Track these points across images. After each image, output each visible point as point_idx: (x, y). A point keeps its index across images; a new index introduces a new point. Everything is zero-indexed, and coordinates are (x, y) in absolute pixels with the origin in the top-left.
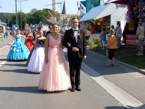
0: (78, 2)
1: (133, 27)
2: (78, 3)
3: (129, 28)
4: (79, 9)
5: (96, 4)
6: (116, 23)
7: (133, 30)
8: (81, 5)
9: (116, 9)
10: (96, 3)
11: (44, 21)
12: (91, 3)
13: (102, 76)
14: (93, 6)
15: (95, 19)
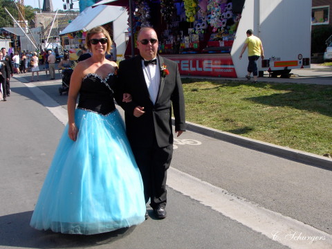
4: (65, 7)
6: (124, 34)
8: (68, 2)
9: (122, 12)
13: (60, 107)
14: (92, 3)
15: (85, 30)
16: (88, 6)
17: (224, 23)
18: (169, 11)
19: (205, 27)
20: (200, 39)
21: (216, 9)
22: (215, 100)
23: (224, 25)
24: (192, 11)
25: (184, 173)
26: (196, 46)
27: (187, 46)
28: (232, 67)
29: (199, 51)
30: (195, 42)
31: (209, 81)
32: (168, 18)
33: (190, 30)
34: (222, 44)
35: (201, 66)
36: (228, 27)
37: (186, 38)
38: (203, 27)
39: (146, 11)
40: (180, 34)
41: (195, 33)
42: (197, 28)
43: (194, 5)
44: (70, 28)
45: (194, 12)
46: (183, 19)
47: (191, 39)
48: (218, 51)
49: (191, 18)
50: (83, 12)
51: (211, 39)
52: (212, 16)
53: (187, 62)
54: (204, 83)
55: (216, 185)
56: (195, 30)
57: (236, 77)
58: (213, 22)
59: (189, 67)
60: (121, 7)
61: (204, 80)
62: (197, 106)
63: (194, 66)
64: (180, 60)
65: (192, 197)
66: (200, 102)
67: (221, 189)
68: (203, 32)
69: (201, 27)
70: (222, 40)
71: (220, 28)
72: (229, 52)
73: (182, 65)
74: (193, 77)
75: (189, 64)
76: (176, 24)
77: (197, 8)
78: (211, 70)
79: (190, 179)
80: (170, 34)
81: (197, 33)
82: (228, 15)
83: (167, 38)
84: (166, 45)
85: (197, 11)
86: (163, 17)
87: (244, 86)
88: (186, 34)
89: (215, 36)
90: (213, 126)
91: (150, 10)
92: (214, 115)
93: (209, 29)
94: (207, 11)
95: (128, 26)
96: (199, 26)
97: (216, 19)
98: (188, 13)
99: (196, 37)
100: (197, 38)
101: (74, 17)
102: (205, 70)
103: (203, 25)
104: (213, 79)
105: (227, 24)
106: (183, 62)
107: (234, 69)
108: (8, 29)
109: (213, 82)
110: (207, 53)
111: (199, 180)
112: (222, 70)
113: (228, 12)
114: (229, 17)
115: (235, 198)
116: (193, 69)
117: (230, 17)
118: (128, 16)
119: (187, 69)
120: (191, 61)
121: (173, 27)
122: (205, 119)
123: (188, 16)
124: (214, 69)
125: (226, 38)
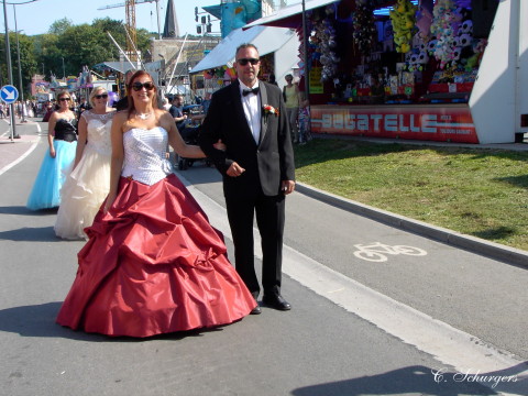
0: (196, 9)
1: (320, 85)
2: (196, 12)
3: (311, 88)
4: (199, 30)
5: (250, 16)
7: (322, 92)
8: (204, 20)
9: (289, 37)
10: (251, 12)
11: (98, 66)
12: (237, 12)
14: (240, 23)
16: (234, 28)
17: (456, 54)
18: (367, 35)
19: (424, 61)
20: (415, 79)
21: (446, 31)
22: (445, 180)
23: (457, 58)
24: (405, 35)
25: (402, 304)
26: (409, 91)
27: (395, 92)
28: (471, 125)
29: (414, 100)
30: (409, 85)
31: (432, 148)
32: (365, 46)
33: (400, 65)
34: (453, 88)
35: (417, 123)
36: (464, 60)
37: (393, 79)
38: (421, 61)
39: (329, 35)
40: (383, 72)
41: (407, 70)
42: (411, 62)
43: (409, 25)
44: (207, 63)
45: (409, 36)
46: (388, 47)
47: (401, 80)
48: (448, 100)
49: (403, 46)
50: (226, 38)
51: (435, 80)
52: (439, 43)
53: (395, 117)
54: (422, 152)
55: (458, 327)
56: (408, 65)
57: (477, 142)
58: (440, 53)
59: (398, 126)
60: (287, 30)
61: (424, 147)
62: (415, 190)
63: (407, 123)
64: (384, 114)
65: (420, 348)
66: (420, 184)
67: (468, 336)
68: (421, 68)
69: (418, 61)
70: (452, 81)
71: (450, 62)
72: (467, 102)
73: (387, 123)
74: (405, 143)
75: (398, 120)
76: (377, 56)
77: (414, 30)
78: (435, 131)
79: (413, 314)
80: (366, 72)
81: (411, 69)
82: (464, 41)
83: (361, 78)
84: (359, 90)
85: (413, 35)
86: (357, 45)
87: (492, 159)
88: (393, 72)
89: (441, 76)
90: (444, 223)
91: (335, 34)
92: (444, 205)
93: (432, 64)
94: (429, 33)
95: (299, 60)
96: (414, 59)
97: (445, 47)
98: (399, 39)
99: (409, 78)
100: (412, 80)
101: (213, 46)
102: (425, 130)
103: (422, 57)
104: (438, 145)
105: (461, 57)
106: (387, 117)
107: (474, 129)
108: (111, 65)
109: (440, 151)
110: (428, 102)
111: (430, 318)
112: (453, 131)
113: (463, 37)
114: (465, 45)
115: (494, 353)
116: (404, 129)
117: (467, 43)
118: (299, 44)
119: (395, 129)
120: (401, 117)
121: (372, 61)
122: (430, 213)
123: (398, 43)
124: (438, 128)
125: (459, 79)
